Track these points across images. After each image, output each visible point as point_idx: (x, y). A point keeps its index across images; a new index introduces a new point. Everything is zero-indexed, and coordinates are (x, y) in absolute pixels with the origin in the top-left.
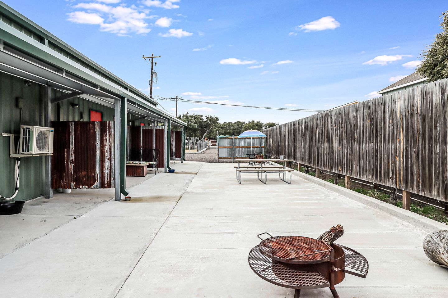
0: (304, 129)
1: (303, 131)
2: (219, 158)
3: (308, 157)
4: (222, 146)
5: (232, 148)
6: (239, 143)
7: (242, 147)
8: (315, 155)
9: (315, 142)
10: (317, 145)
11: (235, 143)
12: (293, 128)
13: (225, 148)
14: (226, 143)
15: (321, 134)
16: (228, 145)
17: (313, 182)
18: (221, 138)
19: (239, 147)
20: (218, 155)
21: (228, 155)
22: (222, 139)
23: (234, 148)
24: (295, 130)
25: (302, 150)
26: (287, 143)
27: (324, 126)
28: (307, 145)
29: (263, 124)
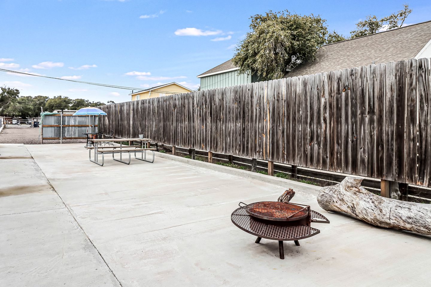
0: (156, 108)
1: (155, 110)
2: (43, 139)
3: (162, 136)
4: (47, 125)
5: (60, 127)
6: (69, 121)
7: (72, 126)
8: (171, 134)
9: (171, 121)
10: (174, 124)
11: (64, 121)
12: (141, 107)
13: (51, 126)
14: (52, 121)
15: (180, 114)
16: (55, 123)
17: (173, 160)
18: (46, 115)
19: (69, 126)
20: (42, 135)
21: (55, 135)
22: (47, 117)
23: (62, 127)
24: (144, 109)
25: (154, 129)
26: (131, 122)
27: (184, 106)
28: (161, 124)
29: (71, 100)
